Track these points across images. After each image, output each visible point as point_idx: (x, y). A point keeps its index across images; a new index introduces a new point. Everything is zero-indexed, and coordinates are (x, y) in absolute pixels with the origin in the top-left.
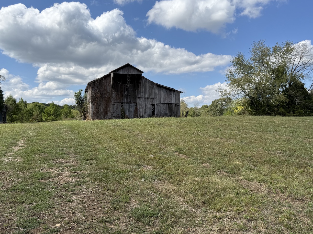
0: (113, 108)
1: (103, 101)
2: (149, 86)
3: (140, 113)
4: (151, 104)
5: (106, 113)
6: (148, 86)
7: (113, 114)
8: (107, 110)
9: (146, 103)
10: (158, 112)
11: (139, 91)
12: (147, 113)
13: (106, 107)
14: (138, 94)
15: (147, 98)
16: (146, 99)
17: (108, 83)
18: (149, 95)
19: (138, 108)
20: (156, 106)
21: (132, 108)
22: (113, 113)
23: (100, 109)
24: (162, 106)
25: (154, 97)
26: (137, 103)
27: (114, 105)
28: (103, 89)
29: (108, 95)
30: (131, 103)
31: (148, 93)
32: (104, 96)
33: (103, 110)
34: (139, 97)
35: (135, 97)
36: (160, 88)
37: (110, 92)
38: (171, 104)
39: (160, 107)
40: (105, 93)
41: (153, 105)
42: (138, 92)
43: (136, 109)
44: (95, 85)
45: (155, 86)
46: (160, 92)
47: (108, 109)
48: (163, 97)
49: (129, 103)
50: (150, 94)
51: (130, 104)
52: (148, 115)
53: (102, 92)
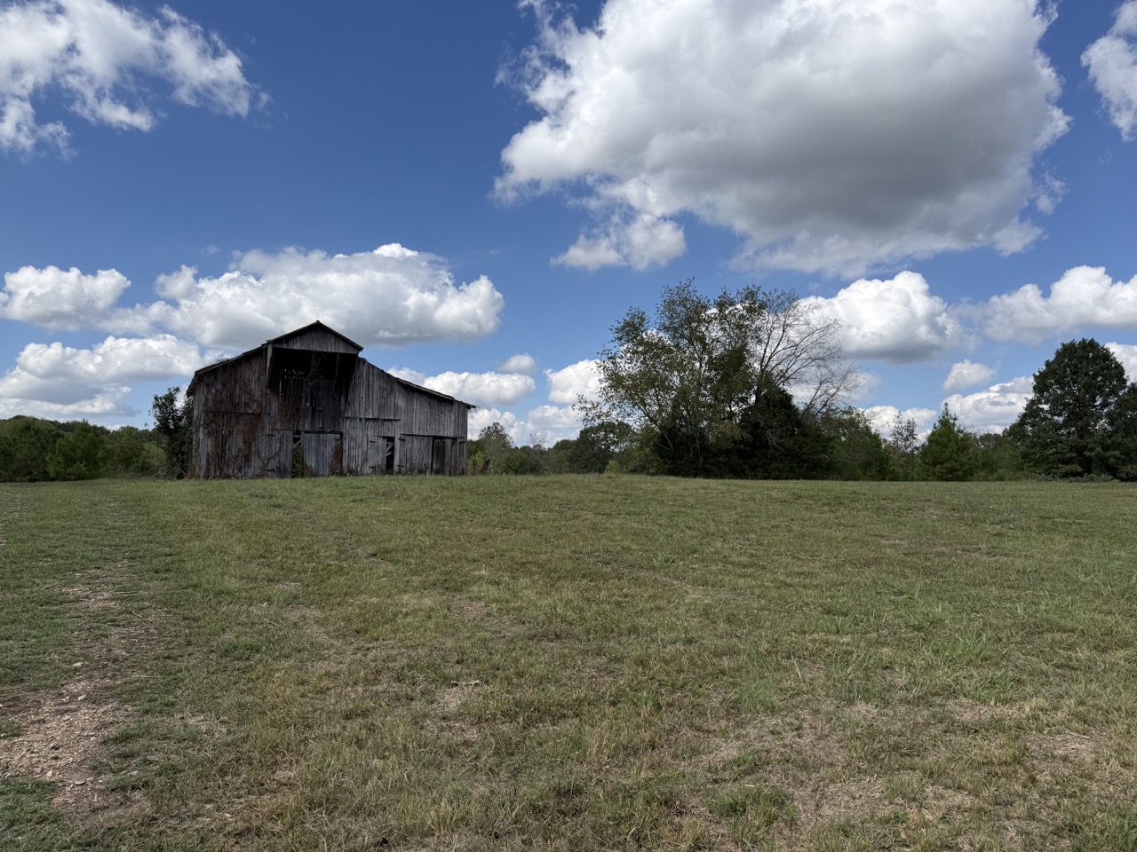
0: (270, 446)
1: (238, 423)
2: (380, 387)
3: (349, 462)
4: (384, 437)
5: (247, 459)
6: (376, 384)
7: (268, 463)
8: (250, 451)
9: (370, 433)
10: (404, 461)
11: (349, 399)
12: (371, 463)
13: (248, 443)
14: (345, 408)
15: (373, 420)
16: (371, 424)
17: (256, 374)
18: (380, 413)
19: (346, 447)
20: (397, 443)
21: (326, 446)
22: (269, 459)
23: (230, 449)
24: (415, 442)
25: (392, 418)
26: (342, 434)
27: (272, 435)
28: (240, 389)
29: (255, 407)
30: (324, 432)
31: (376, 407)
32: (242, 411)
33: (239, 451)
34: (350, 415)
35: (337, 417)
36: (411, 394)
37: (260, 399)
38: (442, 438)
39: (409, 445)
40: (245, 403)
41: (391, 439)
42: (346, 401)
43: (339, 452)
44: (216, 378)
45: (396, 387)
46: (412, 404)
47: (253, 449)
48: (418, 419)
49: (319, 433)
50: (382, 408)
51: (322, 436)
52: (372, 467)
53: (237, 400)
